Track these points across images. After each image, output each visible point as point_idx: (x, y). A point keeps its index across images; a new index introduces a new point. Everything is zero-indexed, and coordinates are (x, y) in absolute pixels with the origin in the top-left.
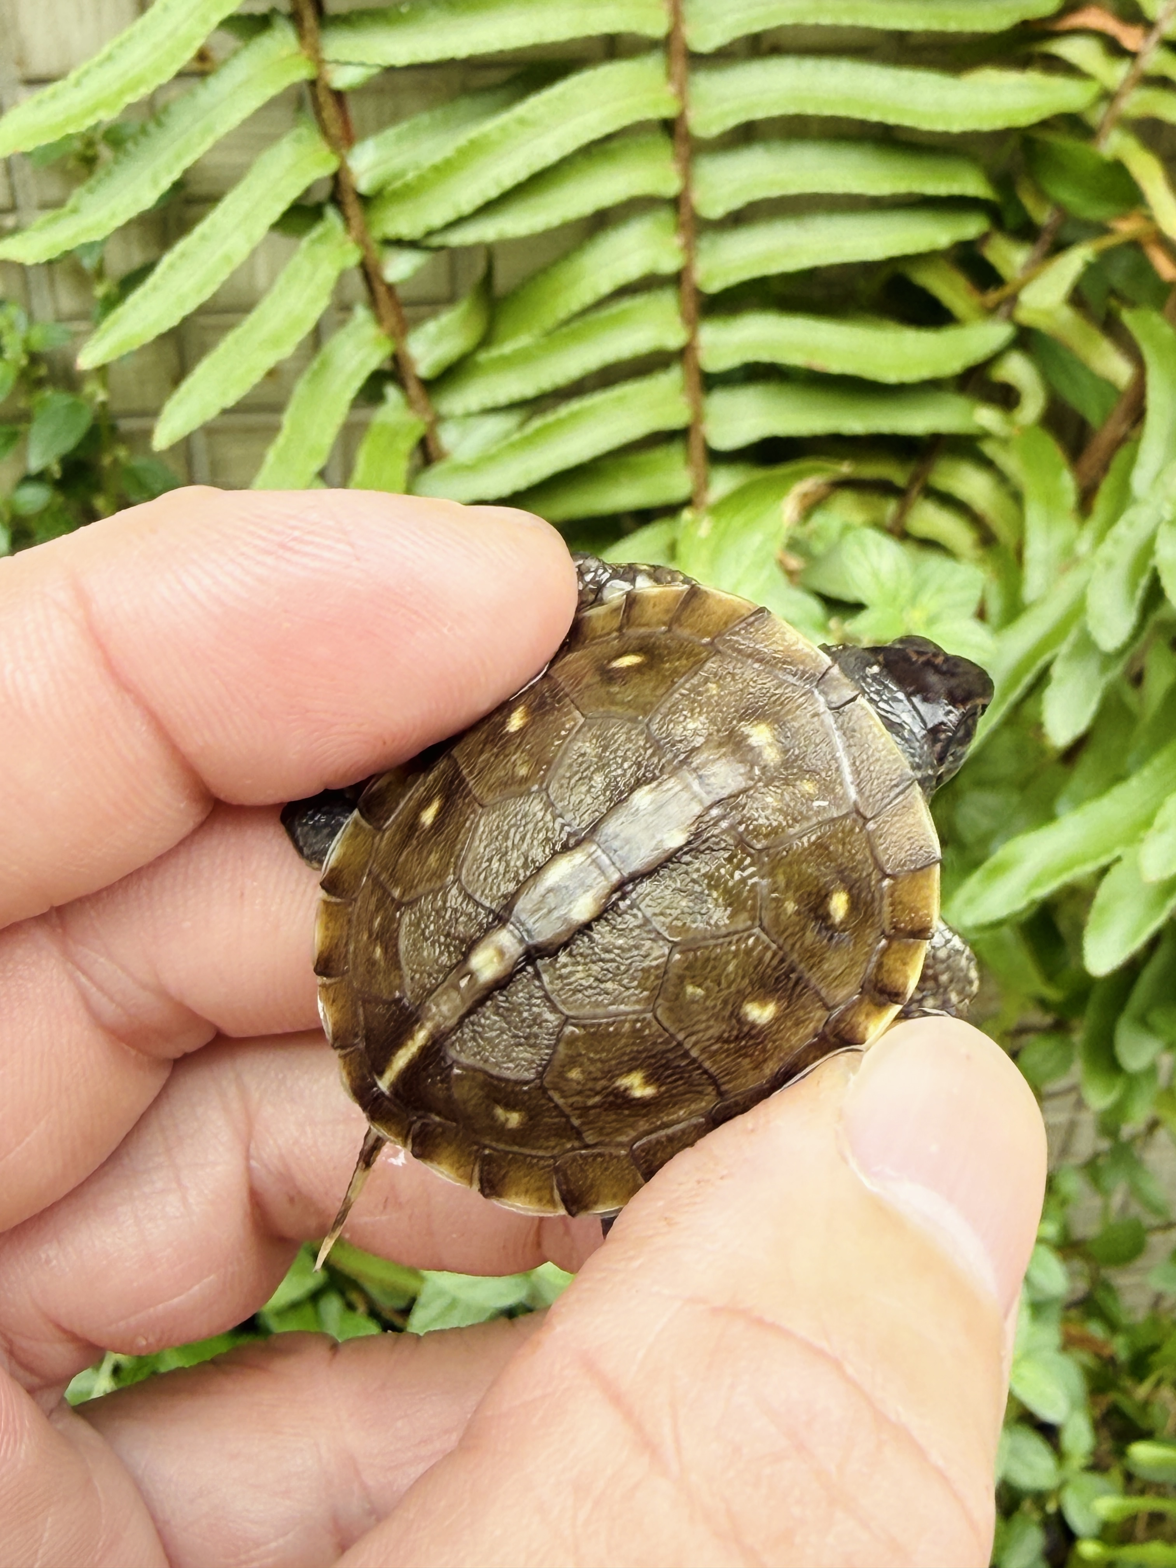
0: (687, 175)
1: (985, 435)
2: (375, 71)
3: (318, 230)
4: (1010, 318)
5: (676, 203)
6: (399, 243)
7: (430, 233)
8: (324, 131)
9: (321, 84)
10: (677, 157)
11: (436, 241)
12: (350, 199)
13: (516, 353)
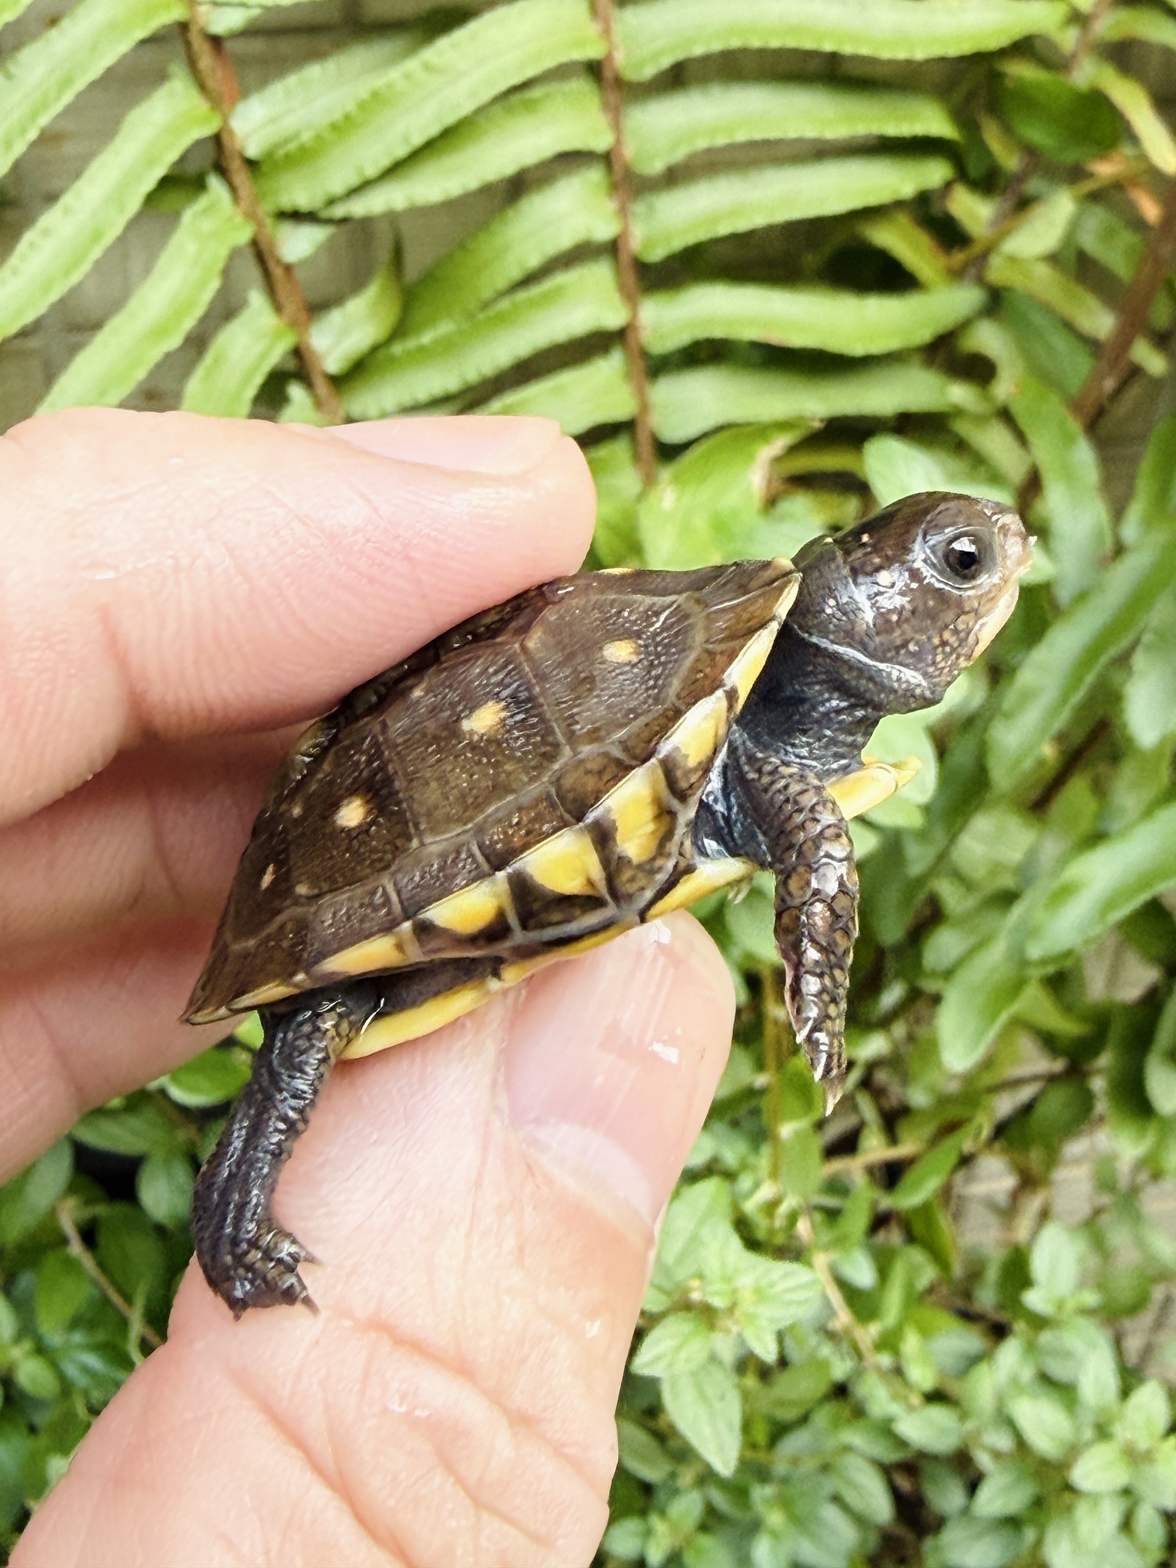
0: (617, 127)
1: (958, 412)
2: (258, 13)
3: (203, 202)
4: (980, 280)
5: (607, 159)
6: (296, 216)
7: (331, 202)
8: (202, 87)
9: (193, 27)
10: (606, 106)
12: (235, 165)
13: (436, 342)
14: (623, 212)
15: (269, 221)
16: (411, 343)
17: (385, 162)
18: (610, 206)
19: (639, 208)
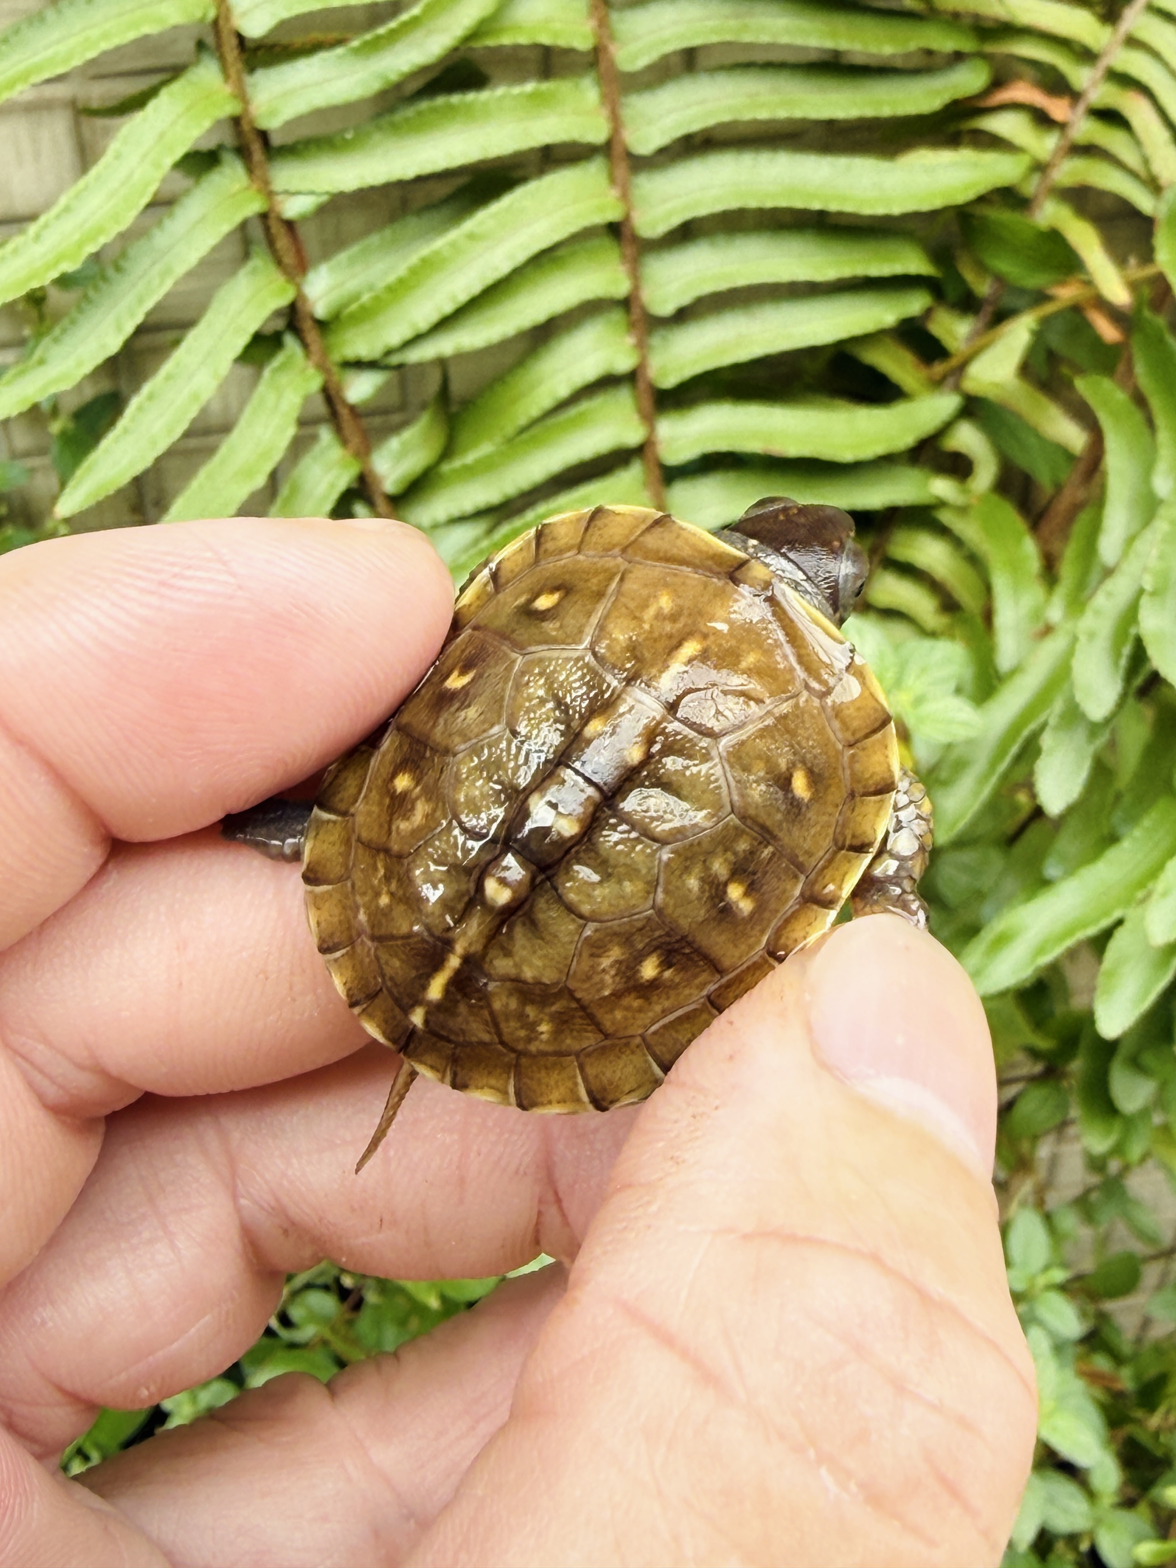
0: (635, 275)
1: (941, 504)
2: (324, 198)
3: (279, 359)
4: (957, 388)
5: (626, 304)
6: (359, 365)
7: (389, 353)
8: (279, 262)
9: (272, 215)
10: (624, 258)
11: (395, 360)
12: (307, 325)
13: (478, 462)
14: (642, 346)
15: (335, 369)
16: (457, 463)
17: (434, 317)
18: (630, 340)
19: (655, 341)
